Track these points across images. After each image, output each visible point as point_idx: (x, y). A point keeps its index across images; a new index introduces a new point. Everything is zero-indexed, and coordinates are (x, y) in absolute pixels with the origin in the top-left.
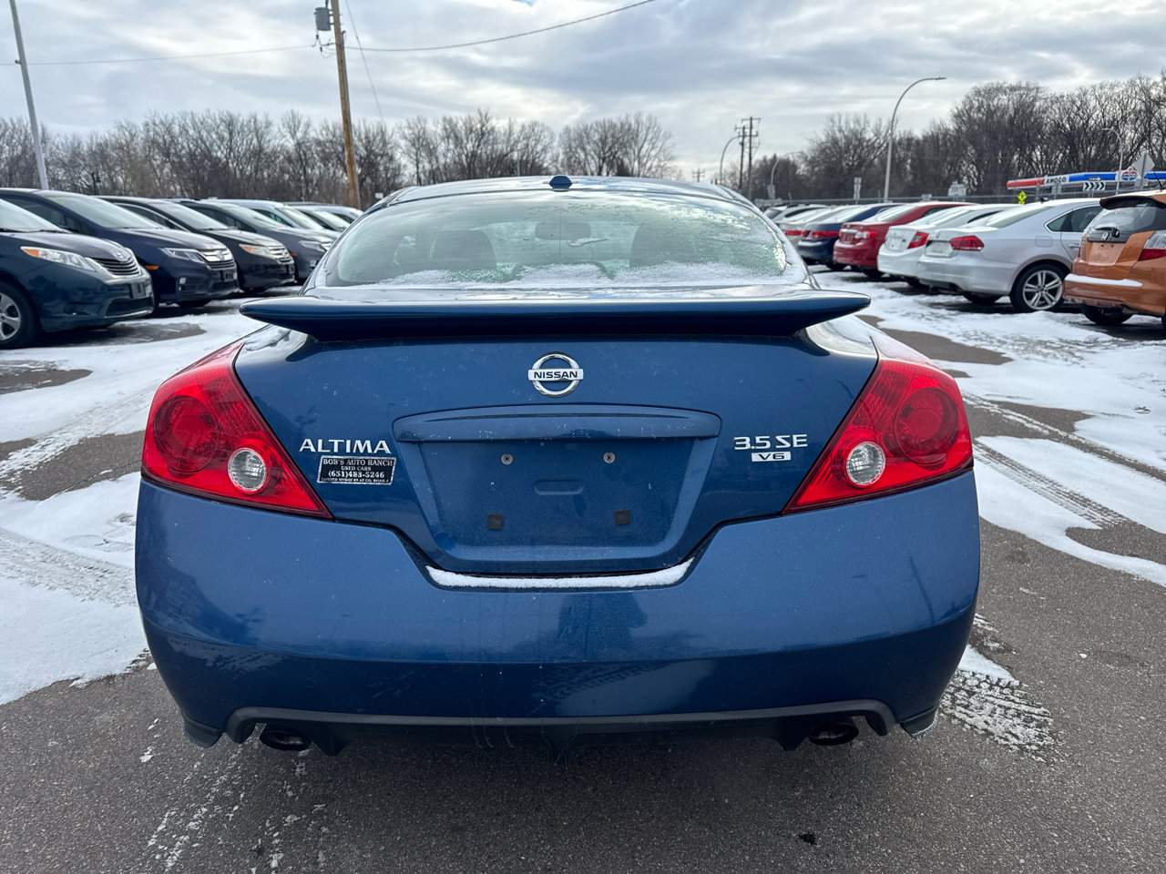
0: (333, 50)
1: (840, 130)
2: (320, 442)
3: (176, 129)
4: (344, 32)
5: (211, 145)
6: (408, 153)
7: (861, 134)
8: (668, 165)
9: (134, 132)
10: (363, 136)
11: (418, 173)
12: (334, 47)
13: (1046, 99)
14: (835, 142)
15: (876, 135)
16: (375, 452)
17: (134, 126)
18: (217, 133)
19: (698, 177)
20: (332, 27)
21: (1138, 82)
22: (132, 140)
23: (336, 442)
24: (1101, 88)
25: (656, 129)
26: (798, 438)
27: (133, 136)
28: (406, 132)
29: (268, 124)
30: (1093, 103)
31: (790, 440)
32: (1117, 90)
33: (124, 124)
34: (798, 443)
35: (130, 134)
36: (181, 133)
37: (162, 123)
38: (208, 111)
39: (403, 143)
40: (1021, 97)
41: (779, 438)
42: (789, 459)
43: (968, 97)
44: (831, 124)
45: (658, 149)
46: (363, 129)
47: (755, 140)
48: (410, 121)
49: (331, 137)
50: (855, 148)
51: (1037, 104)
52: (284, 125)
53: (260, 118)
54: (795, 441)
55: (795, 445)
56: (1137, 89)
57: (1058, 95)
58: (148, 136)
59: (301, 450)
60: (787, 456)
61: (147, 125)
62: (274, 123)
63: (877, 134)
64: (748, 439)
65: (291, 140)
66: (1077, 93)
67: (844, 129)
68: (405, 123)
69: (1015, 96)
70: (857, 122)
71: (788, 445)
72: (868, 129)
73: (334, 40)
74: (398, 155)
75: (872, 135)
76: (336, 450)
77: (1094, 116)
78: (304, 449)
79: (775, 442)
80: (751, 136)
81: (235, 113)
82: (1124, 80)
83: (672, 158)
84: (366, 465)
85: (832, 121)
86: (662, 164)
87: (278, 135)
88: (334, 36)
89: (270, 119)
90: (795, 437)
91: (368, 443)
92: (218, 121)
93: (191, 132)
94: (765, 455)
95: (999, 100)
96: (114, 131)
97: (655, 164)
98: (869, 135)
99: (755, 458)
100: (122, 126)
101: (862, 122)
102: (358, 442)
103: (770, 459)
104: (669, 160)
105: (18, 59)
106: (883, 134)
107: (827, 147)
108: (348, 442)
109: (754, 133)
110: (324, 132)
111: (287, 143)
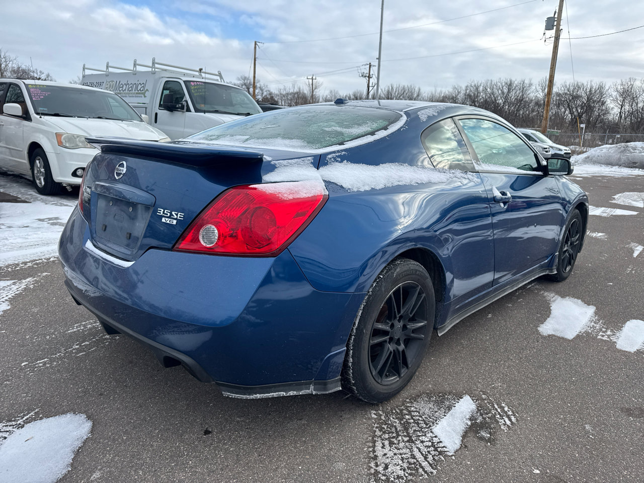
0: (552, 40)
3: (481, 89)
4: (562, 29)
5: (497, 97)
6: (615, 100)
9: (459, 91)
10: (588, 91)
11: (620, 113)
12: (553, 39)
17: (461, 87)
18: (502, 91)
20: (555, 27)
22: (458, 94)
26: (180, 215)
27: (459, 92)
28: (619, 87)
29: (530, 85)
31: (177, 215)
33: (457, 87)
34: (180, 217)
35: (458, 91)
36: (483, 91)
37: (475, 86)
38: (500, 79)
39: (615, 94)
41: (173, 213)
42: (175, 224)
46: (589, 86)
48: (624, 80)
49: (566, 91)
52: (539, 85)
53: (527, 82)
54: (179, 216)
55: (178, 218)
58: (466, 92)
60: (175, 222)
61: (467, 87)
62: (534, 84)
64: (162, 210)
65: (541, 94)
68: (619, 82)
71: (176, 217)
73: (554, 35)
74: (608, 102)
79: (171, 214)
81: (513, 79)
87: (535, 91)
88: (555, 33)
89: (532, 82)
90: (179, 214)
92: (503, 84)
93: (489, 90)
94: (167, 219)
96: (451, 90)
99: (163, 220)
100: (455, 88)
103: (168, 222)
105: (378, 57)
110: (563, 89)
111: (538, 95)
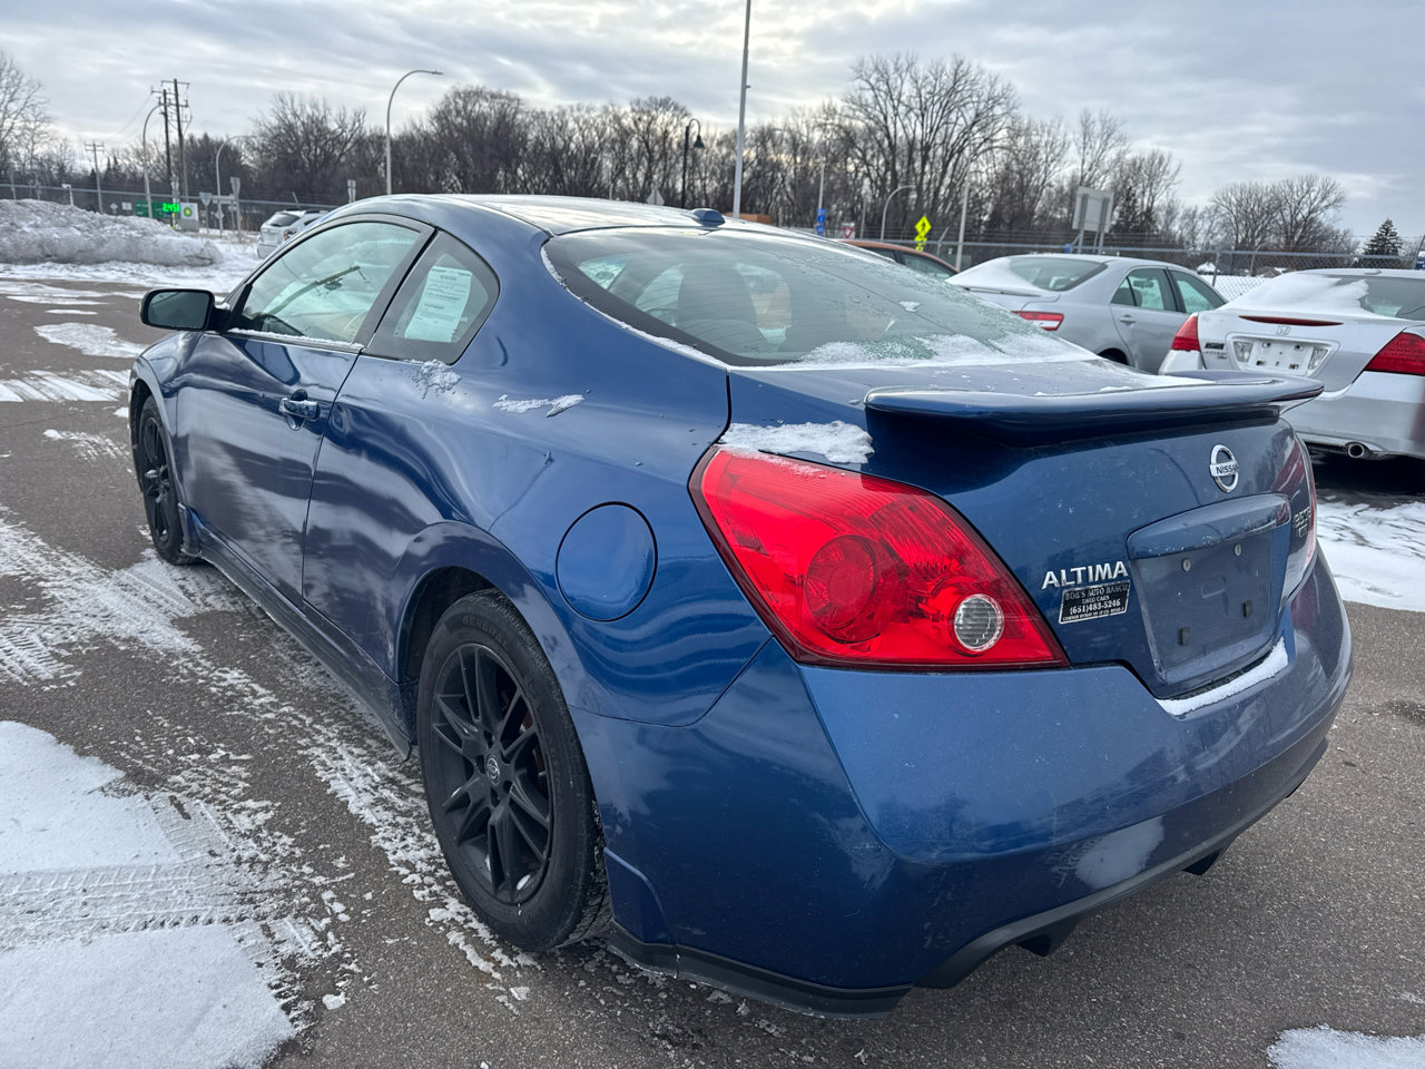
1: (295, 115)
2: (1063, 572)
7: (322, 123)
8: (42, 128)
13: (527, 113)
14: (290, 128)
15: (340, 127)
16: (1115, 576)
19: (95, 150)
21: (611, 108)
23: (1079, 570)
24: (579, 109)
25: (13, 73)
30: (571, 125)
32: (593, 115)
40: (503, 105)
43: (447, 98)
44: (281, 104)
45: (22, 102)
47: (184, 112)
50: (317, 141)
51: (519, 117)
56: (611, 117)
57: (539, 110)
59: (1044, 587)
63: (342, 126)
66: (556, 111)
67: (298, 113)
69: (497, 105)
70: (315, 106)
72: (329, 117)
75: (336, 126)
76: (1080, 580)
77: (574, 137)
78: (1048, 585)
80: (177, 105)
82: (599, 104)
83: (47, 120)
84: (1105, 594)
85: (282, 101)
86: (32, 126)
91: (1107, 565)
95: (480, 106)
97: (19, 123)
98: (333, 126)
101: (321, 108)
102: (1099, 567)
104: (42, 121)
106: (350, 127)
107: (280, 134)
108: (1090, 568)
109: (182, 102)
